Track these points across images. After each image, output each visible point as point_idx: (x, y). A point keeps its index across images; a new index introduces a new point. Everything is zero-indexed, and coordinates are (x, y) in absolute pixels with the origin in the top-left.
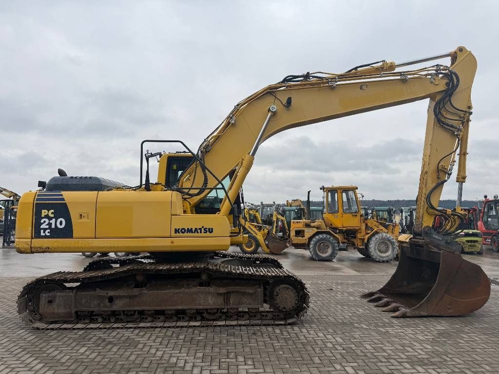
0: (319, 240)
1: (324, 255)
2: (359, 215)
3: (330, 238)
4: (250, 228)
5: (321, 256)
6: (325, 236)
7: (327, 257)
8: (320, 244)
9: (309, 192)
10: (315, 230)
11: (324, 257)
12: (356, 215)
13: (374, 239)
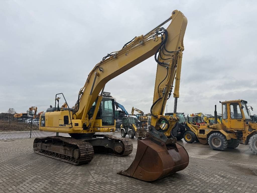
0: (213, 137)
1: (217, 147)
2: (242, 120)
3: (220, 135)
4: (192, 128)
5: (215, 147)
6: (217, 134)
7: (218, 147)
8: (215, 139)
9: (216, 106)
10: (211, 130)
11: (217, 148)
12: (241, 120)
13: (252, 138)
